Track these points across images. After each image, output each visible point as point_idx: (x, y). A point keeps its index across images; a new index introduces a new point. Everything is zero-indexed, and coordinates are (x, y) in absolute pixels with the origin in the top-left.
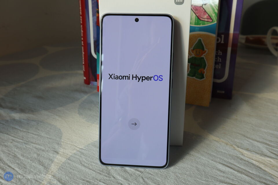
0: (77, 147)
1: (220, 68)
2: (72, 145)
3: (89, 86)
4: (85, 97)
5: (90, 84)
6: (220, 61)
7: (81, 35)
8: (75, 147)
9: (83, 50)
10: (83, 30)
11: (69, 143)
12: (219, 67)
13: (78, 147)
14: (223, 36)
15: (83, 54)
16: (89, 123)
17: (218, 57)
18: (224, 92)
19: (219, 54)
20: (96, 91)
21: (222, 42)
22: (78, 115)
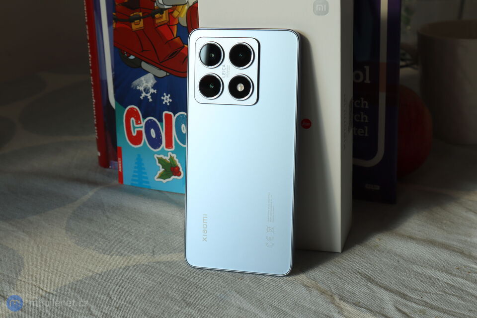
0: (41, 289)
1: (366, 135)
2: (35, 286)
3: (107, 170)
4: (90, 193)
5: (110, 167)
6: (366, 121)
7: (89, 64)
8: (38, 289)
9: (93, 95)
10: (91, 53)
11: (30, 282)
12: (364, 134)
13: (45, 289)
14: (367, 68)
15: (94, 103)
16: (79, 247)
17: (362, 113)
18: (378, 188)
19: (362, 106)
20: (116, 182)
21: (367, 81)
22: (64, 231)
